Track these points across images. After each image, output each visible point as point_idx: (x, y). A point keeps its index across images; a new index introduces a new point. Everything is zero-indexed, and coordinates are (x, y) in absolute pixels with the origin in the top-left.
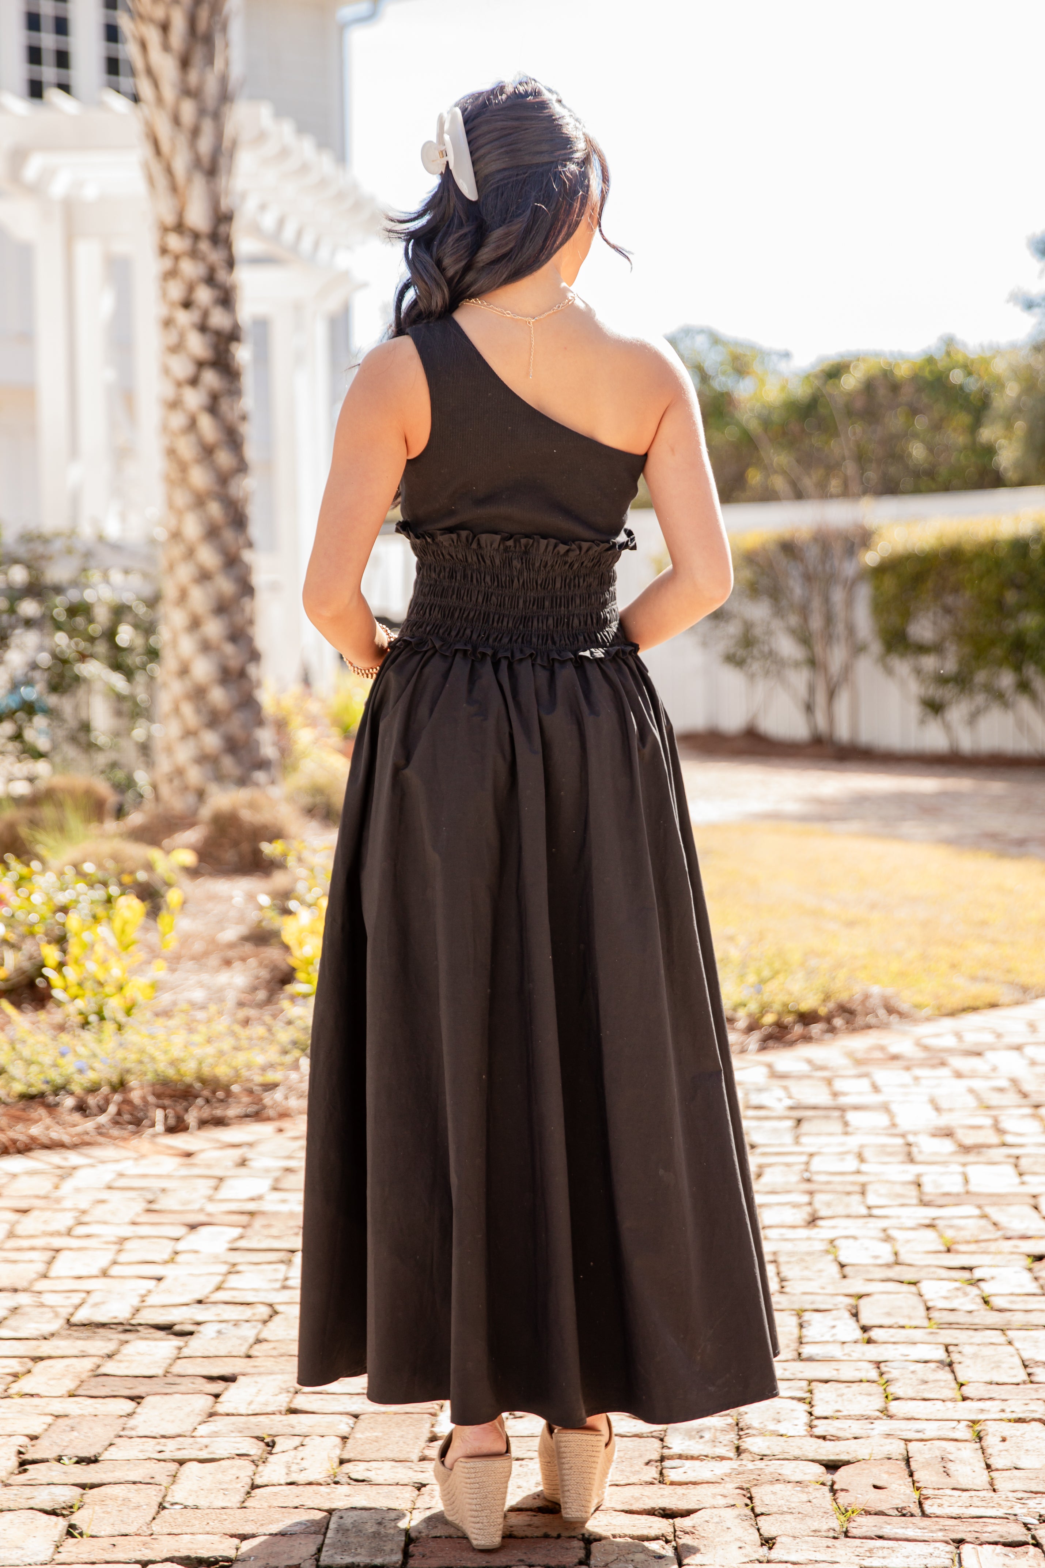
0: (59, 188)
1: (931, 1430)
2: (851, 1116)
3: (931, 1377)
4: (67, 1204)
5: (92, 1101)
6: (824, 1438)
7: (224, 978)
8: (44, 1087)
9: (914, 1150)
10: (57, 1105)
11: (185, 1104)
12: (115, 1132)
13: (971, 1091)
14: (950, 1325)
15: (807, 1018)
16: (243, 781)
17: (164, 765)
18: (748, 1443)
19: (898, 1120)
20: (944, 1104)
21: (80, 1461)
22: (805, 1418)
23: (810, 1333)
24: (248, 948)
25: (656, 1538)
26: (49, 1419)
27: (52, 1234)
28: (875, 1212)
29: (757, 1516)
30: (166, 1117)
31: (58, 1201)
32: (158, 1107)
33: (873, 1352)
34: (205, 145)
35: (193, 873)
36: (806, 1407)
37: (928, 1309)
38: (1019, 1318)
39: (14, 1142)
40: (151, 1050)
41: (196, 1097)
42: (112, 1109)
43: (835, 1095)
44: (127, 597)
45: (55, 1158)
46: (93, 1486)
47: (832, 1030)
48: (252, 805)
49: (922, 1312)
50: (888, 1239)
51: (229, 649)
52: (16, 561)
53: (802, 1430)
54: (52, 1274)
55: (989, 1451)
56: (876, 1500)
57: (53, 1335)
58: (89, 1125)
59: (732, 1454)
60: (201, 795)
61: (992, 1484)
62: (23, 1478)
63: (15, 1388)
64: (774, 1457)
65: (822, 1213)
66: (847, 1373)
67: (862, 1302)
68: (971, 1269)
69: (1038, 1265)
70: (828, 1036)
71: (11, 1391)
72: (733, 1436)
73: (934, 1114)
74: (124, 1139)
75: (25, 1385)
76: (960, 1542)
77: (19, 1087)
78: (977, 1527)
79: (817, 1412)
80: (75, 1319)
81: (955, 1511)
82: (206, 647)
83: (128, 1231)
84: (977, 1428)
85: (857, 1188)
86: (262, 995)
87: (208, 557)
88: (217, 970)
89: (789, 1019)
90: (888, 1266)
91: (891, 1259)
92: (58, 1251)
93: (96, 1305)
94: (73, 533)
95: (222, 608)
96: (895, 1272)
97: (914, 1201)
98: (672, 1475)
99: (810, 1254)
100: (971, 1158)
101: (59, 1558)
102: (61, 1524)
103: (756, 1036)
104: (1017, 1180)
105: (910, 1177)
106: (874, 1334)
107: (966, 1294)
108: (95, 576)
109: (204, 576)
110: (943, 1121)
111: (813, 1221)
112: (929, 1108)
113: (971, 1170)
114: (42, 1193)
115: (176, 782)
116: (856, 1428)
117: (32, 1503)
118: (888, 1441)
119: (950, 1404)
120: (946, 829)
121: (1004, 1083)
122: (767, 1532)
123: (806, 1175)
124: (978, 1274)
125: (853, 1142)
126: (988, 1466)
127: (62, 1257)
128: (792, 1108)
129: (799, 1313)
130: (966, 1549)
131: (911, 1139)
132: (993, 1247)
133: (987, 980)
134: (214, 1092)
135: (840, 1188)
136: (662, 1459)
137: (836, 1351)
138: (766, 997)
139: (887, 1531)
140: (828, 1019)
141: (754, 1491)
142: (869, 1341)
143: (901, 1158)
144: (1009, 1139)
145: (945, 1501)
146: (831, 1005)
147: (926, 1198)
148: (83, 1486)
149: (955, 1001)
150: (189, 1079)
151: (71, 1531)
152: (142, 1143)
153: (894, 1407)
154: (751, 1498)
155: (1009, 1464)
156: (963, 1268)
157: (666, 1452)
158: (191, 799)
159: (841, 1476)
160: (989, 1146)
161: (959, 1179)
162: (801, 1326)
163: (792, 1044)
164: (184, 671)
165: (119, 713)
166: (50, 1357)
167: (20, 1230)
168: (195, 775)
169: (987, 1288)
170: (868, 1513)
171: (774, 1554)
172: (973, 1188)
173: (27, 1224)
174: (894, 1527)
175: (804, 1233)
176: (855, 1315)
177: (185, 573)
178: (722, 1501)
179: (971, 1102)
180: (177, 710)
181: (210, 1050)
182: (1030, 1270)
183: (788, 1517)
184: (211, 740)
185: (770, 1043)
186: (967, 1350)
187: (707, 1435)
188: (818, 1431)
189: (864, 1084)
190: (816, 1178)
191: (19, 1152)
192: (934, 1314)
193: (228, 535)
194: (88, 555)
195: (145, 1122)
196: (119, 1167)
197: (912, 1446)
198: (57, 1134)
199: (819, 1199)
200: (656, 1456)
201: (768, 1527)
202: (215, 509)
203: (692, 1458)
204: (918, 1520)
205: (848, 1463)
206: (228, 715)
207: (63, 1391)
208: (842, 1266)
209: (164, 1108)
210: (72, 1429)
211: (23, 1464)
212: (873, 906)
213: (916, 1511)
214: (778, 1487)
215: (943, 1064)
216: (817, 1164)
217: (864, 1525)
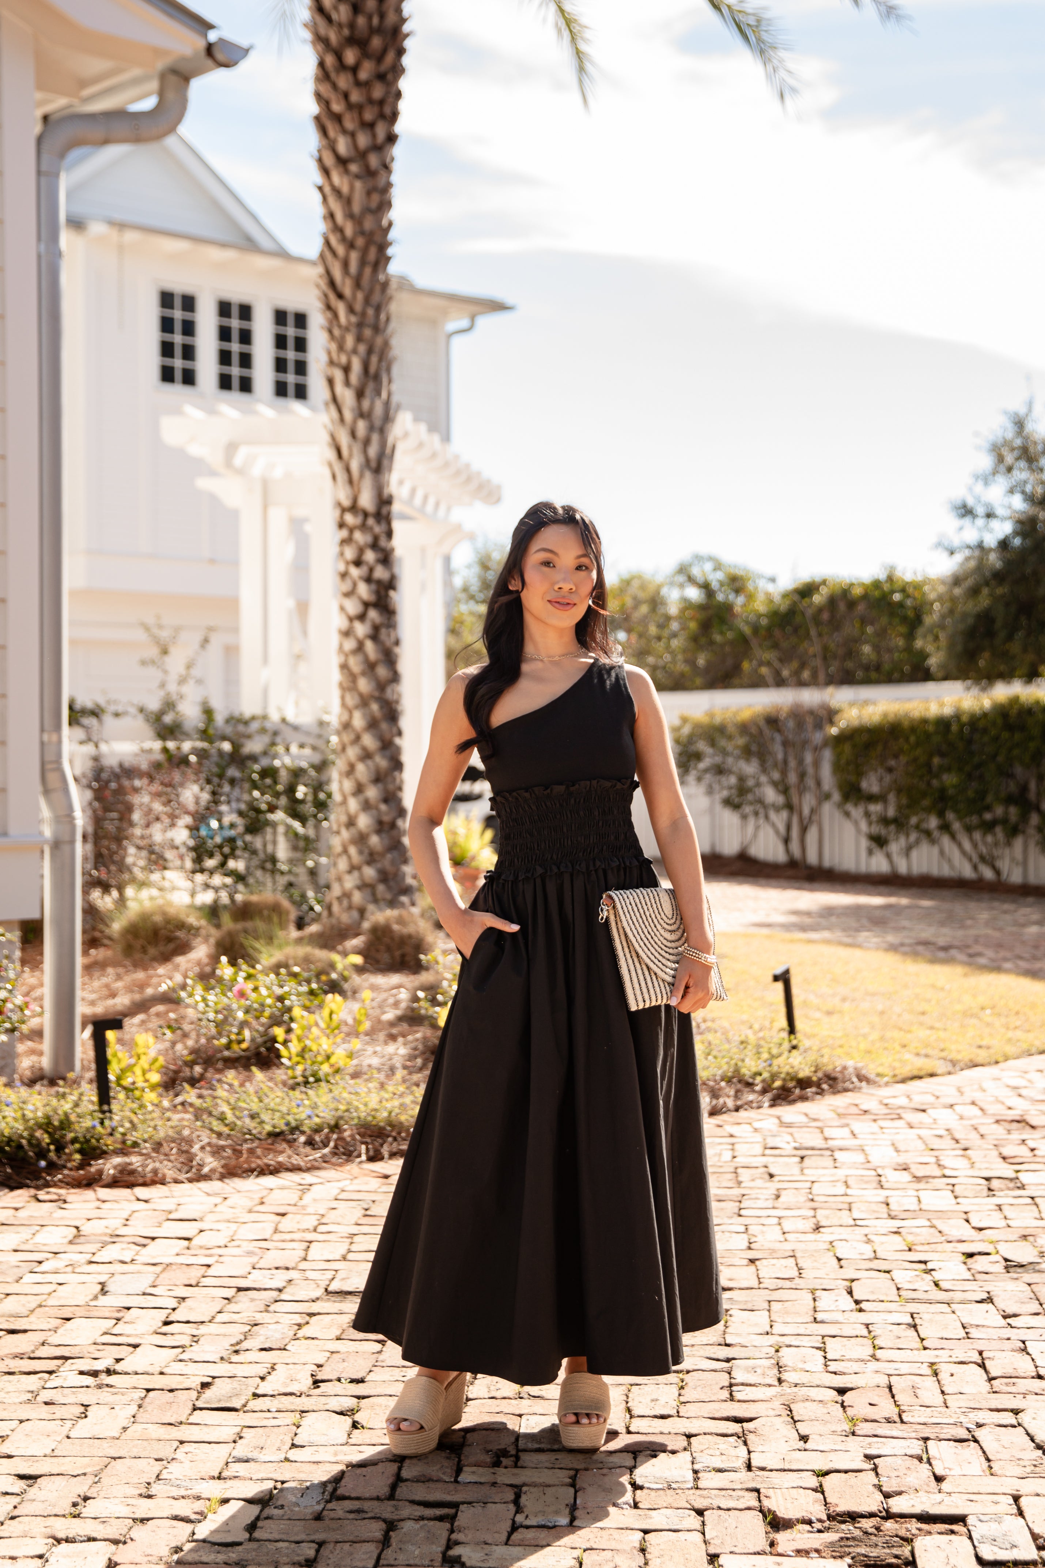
0: (257, 471)
1: (904, 1368)
2: (838, 1155)
3: (902, 1334)
4: (310, 1210)
5: (317, 1138)
6: (835, 1373)
7: (391, 1048)
8: (285, 1128)
9: (883, 1179)
10: (295, 1140)
11: (380, 1141)
12: (334, 1160)
13: (920, 1138)
14: (913, 1300)
15: (804, 1083)
16: (393, 903)
17: (336, 890)
18: (784, 1376)
19: (870, 1158)
20: (901, 1147)
21: (352, 1381)
22: (822, 1360)
23: (820, 1305)
24: (405, 1026)
25: (732, 1435)
26: (328, 1354)
27: (304, 1231)
28: (858, 1223)
29: (795, 1422)
30: (367, 1150)
31: (304, 1207)
32: (363, 1143)
33: (864, 1318)
34: (373, 451)
35: (360, 970)
36: (822, 1353)
37: (898, 1289)
38: (958, 1296)
39: (268, 1166)
40: (356, 1103)
41: (388, 1136)
42: (332, 1144)
43: (826, 1139)
44: (304, 764)
45: (296, 1177)
46: (364, 1397)
47: (821, 1092)
48: (400, 921)
49: (896, 1292)
50: (869, 1241)
51: (383, 807)
52: (224, 738)
53: (821, 1367)
54: (309, 1258)
55: (942, 1382)
56: (871, 1413)
57: (318, 1299)
58: (318, 1155)
59: (776, 1383)
60: (362, 912)
61: (945, 1403)
62: (317, 1391)
63: (300, 1334)
64: (803, 1385)
65: (822, 1224)
66: (847, 1331)
67: (854, 1284)
68: (925, 1262)
69: (969, 1261)
70: (818, 1097)
71: (298, 1336)
72: (776, 1371)
73: (895, 1154)
74: (341, 1165)
75: (305, 1331)
76: (926, 1439)
77: (268, 1128)
78: (937, 1430)
79: (829, 1356)
80: (330, 1289)
81: (922, 1420)
82: (367, 806)
83: (355, 1229)
84: (935, 1367)
85: (846, 1206)
86: (419, 1061)
87: (369, 741)
88: (386, 1043)
89: (791, 1084)
90: (870, 1260)
91: (872, 1255)
92: (310, 1242)
93: (343, 1279)
94: (265, 717)
95: (378, 778)
96: (876, 1264)
97: (886, 1216)
98: (738, 1396)
99: (816, 1251)
100: (922, 1185)
101: (351, 1441)
102: (347, 1421)
103: (769, 1095)
104: (954, 1201)
105: (882, 1199)
106: (863, 1305)
107: (923, 1279)
108: (280, 749)
109: (366, 756)
110: (902, 1159)
111: (818, 1228)
112: (891, 1149)
113: (922, 1194)
114: (292, 1202)
115: (345, 902)
116: (856, 1367)
117: (327, 1407)
118: (877, 1375)
119: (915, 1352)
120: (891, 938)
121: (942, 1132)
122: (803, 1432)
123: (810, 1197)
124: (930, 1266)
125: (841, 1173)
126: (943, 1392)
127: (313, 1245)
128: (796, 1149)
129: (813, 1291)
130: (929, 1443)
131: (880, 1172)
132: (939, 1247)
133: (927, 1056)
134: (399, 1133)
135: (834, 1206)
136: (731, 1385)
137: (839, 1317)
138: (775, 1069)
139: (879, 1432)
140: (818, 1085)
141: (792, 1406)
142: (861, 1310)
143: (875, 1185)
144: (948, 1172)
145: (916, 1414)
146: (820, 1074)
147: (893, 1214)
148: (358, 1397)
149: (906, 1071)
150: (382, 1124)
151: (355, 1425)
152: (352, 1168)
153: (879, 1353)
154: (791, 1411)
155: (956, 1391)
156: (920, 1262)
157: (733, 1381)
158: (355, 914)
159: (848, 1398)
160: (934, 1177)
161: (915, 1200)
162: (815, 1300)
163: (793, 1102)
164: (351, 823)
165: (295, 848)
166: (319, 1314)
167: (281, 1227)
168: (357, 897)
169: (937, 1275)
170: (866, 1421)
171: (808, 1446)
172: (924, 1207)
173: (286, 1224)
174: (884, 1429)
175: (812, 1237)
176: (850, 1293)
177: (352, 753)
178: (772, 1413)
179: (920, 1145)
180: (345, 851)
181: (396, 1103)
182: (965, 1263)
183: (815, 1423)
184: (370, 872)
185: (779, 1101)
186: (925, 1316)
187: (759, 1371)
188: (830, 1369)
189: (845, 1132)
190: (816, 1198)
191: (271, 1173)
192: (902, 1293)
193: (384, 726)
194: (275, 733)
195: (355, 1154)
196: (341, 1185)
197: (892, 1379)
198: (296, 1160)
199: (819, 1212)
200: (727, 1384)
201: (803, 1429)
202: (375, 707)
203: (750, 1385)
204: (899, 1425)
205: (852, 1389)
206: (382, 855)
207: (334, 1337)
208: (839, 1260)
209: (366, 1143)
210: (344, 1361)
211: (316, 1383)
212: (844, 1000)
213: (897, 1419)
214: (808, 1404)
215: (900, 1118)
216: (816, 1189)
217: (864, 1428)
